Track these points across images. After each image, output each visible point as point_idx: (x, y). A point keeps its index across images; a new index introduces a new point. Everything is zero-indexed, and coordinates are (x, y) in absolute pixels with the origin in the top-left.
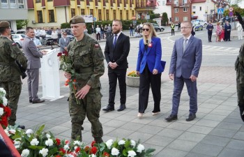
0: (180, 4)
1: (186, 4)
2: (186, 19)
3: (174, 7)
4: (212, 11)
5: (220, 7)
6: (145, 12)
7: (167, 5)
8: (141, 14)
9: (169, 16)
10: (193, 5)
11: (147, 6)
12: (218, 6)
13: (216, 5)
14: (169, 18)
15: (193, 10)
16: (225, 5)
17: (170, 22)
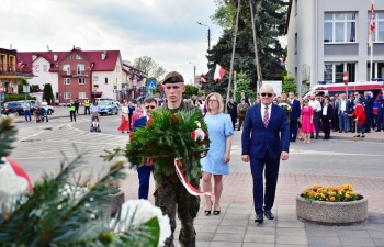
0: (73, 72)
1: (83, 73)
2: (82, 96)
3: (62, 76)
4: (123, 86)
5: (135, 81)
6: (15, 81)
7: (50, 71)
8: (6, 85)
9: (55, 90)
10: (94, 74)
11: (18, 71)
12: (132, 79)
13: (129, 77)
14: (54, 94)
15: (94, 83)
16: (142, 78)
17: (57, 101)
